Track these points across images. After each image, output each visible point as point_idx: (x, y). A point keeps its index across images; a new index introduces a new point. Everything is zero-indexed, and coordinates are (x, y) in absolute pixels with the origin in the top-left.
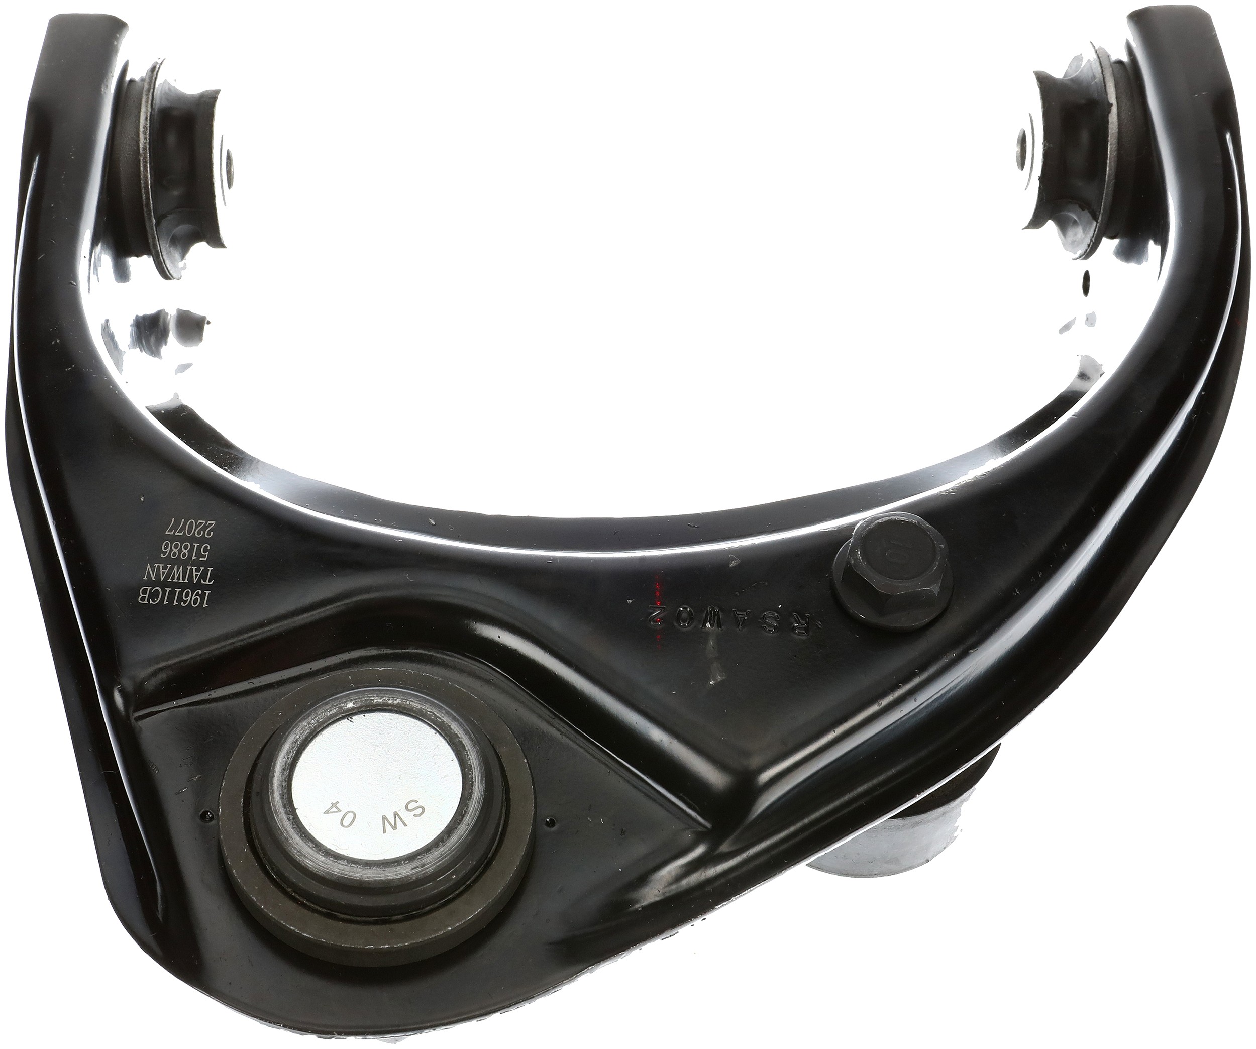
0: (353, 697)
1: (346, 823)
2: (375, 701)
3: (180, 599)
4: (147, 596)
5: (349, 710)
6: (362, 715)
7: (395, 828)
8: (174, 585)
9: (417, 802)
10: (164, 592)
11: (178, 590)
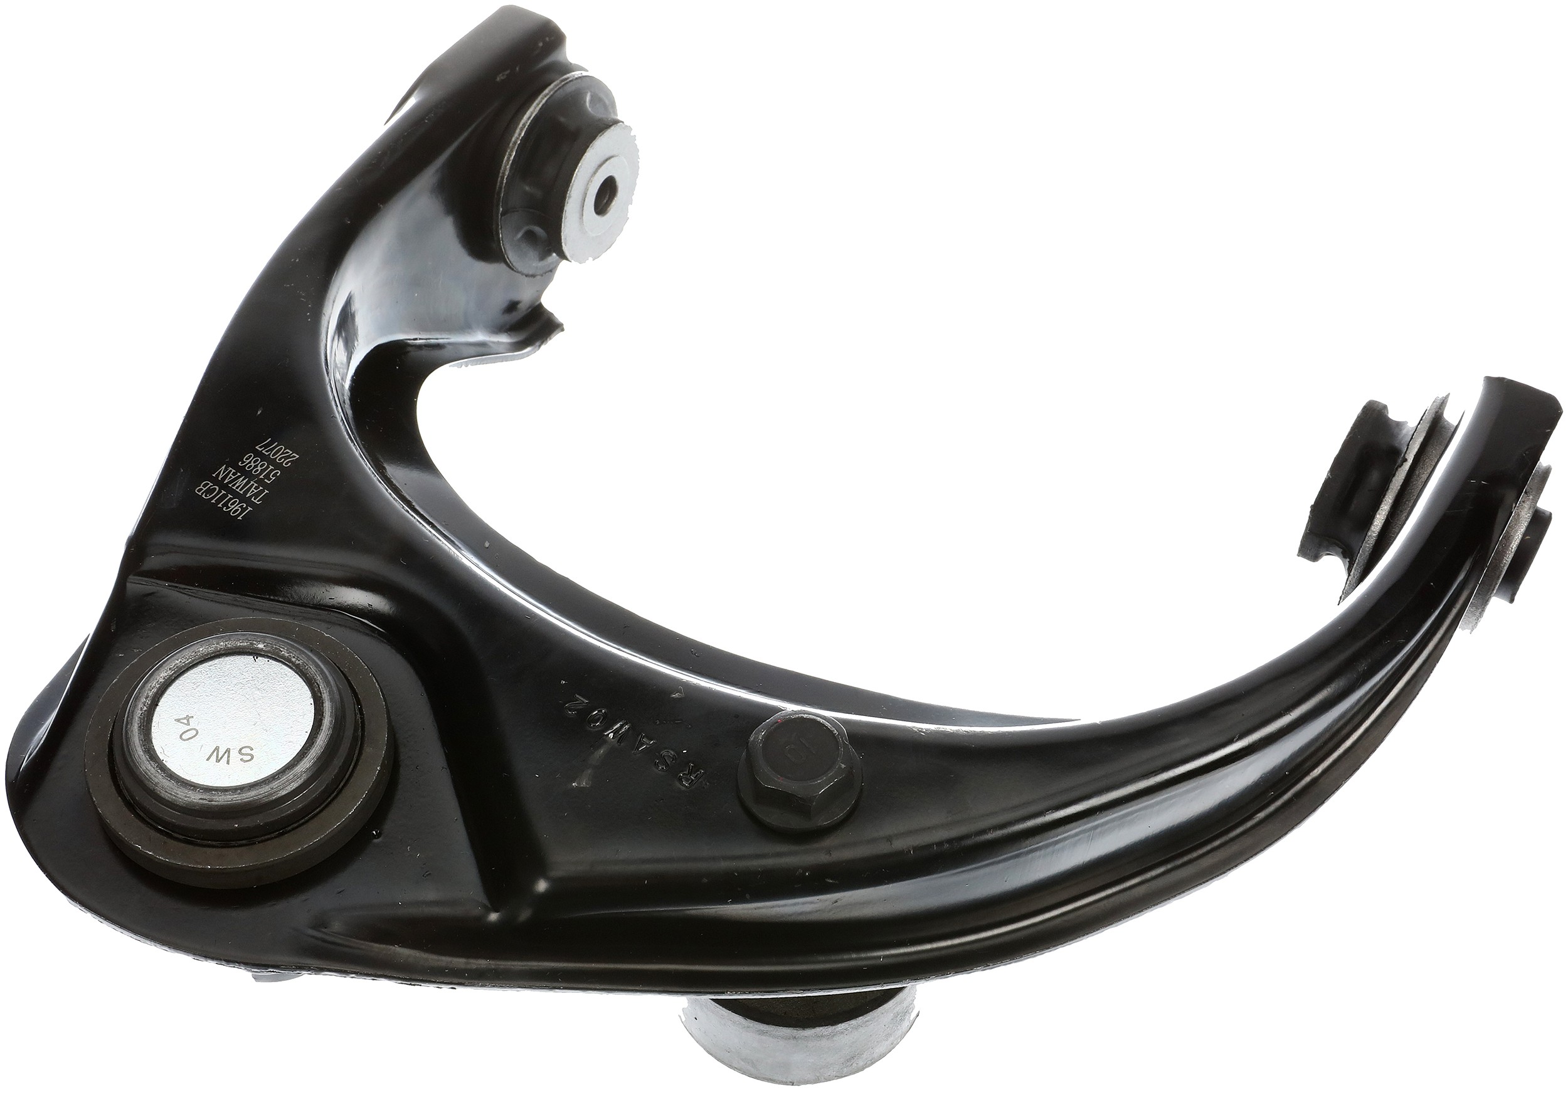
0: (268, 641)
1: (185, 737)
2: (283, 653)
3: (226, 505)
4: (204, 489)
5: (258, 649)
6: (267, 660)
7: (218, 761)
8: (230, 491)
9: (252, 749)
10: (220, 492)
11: (230, 496)
